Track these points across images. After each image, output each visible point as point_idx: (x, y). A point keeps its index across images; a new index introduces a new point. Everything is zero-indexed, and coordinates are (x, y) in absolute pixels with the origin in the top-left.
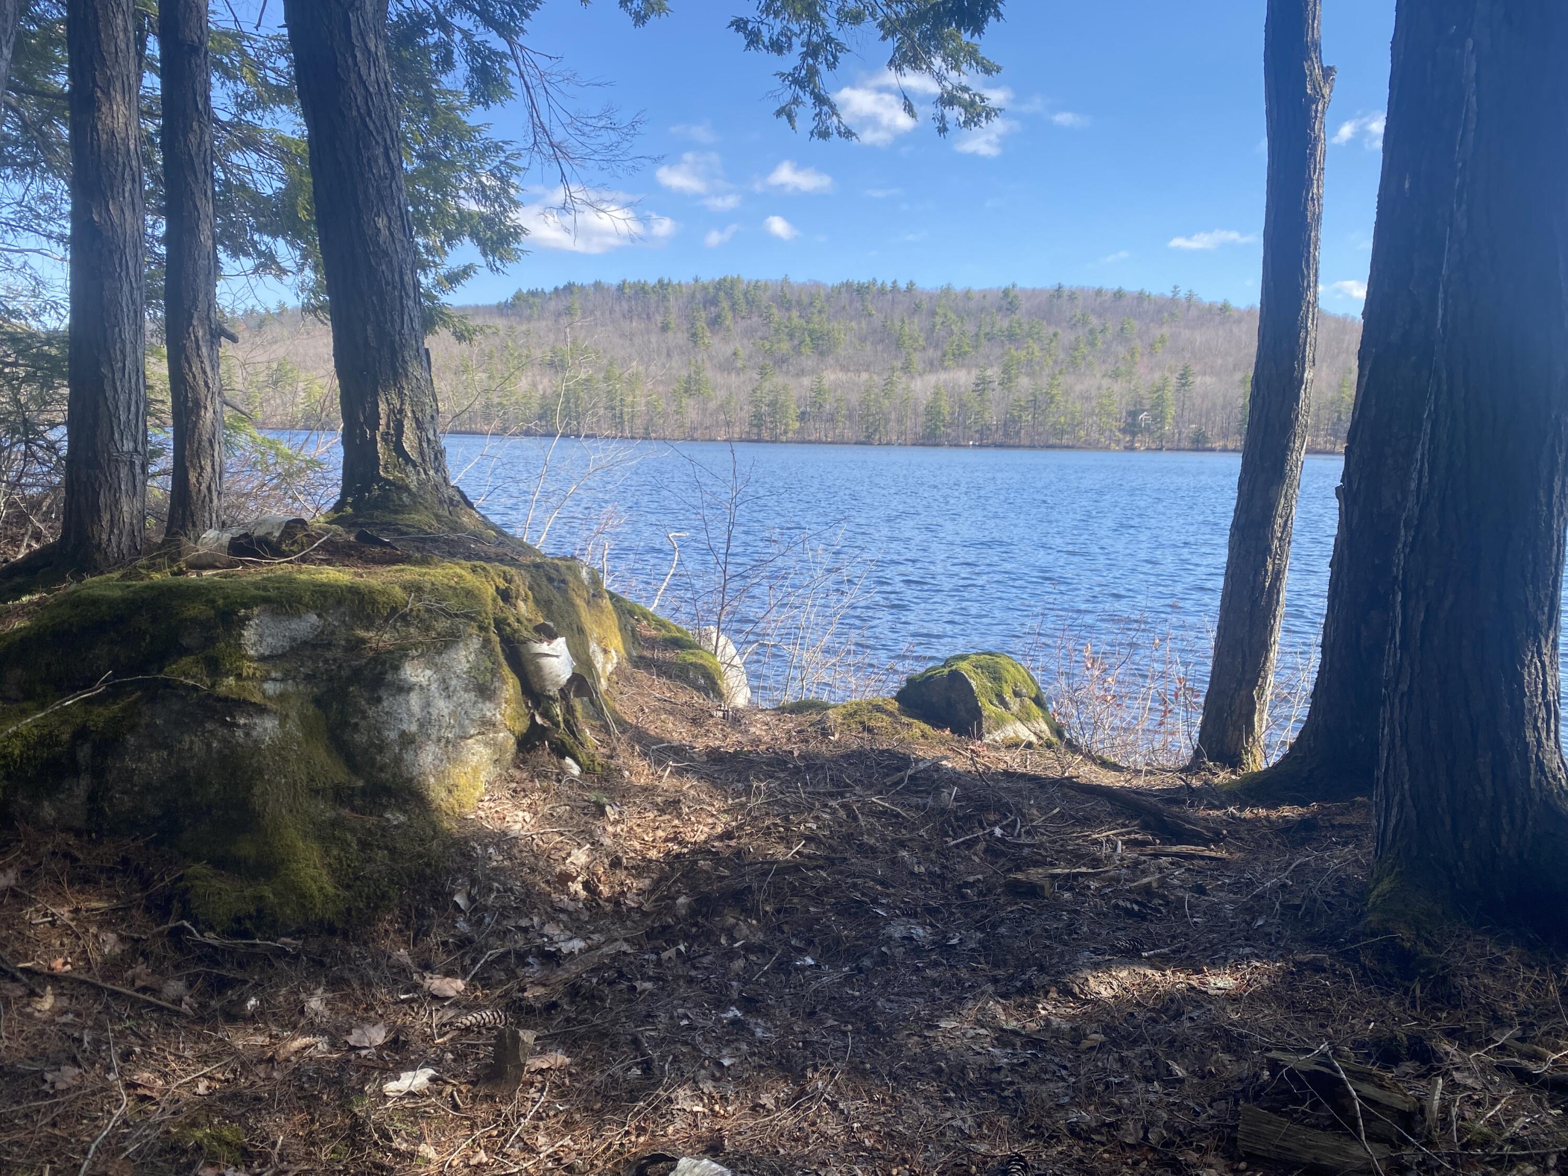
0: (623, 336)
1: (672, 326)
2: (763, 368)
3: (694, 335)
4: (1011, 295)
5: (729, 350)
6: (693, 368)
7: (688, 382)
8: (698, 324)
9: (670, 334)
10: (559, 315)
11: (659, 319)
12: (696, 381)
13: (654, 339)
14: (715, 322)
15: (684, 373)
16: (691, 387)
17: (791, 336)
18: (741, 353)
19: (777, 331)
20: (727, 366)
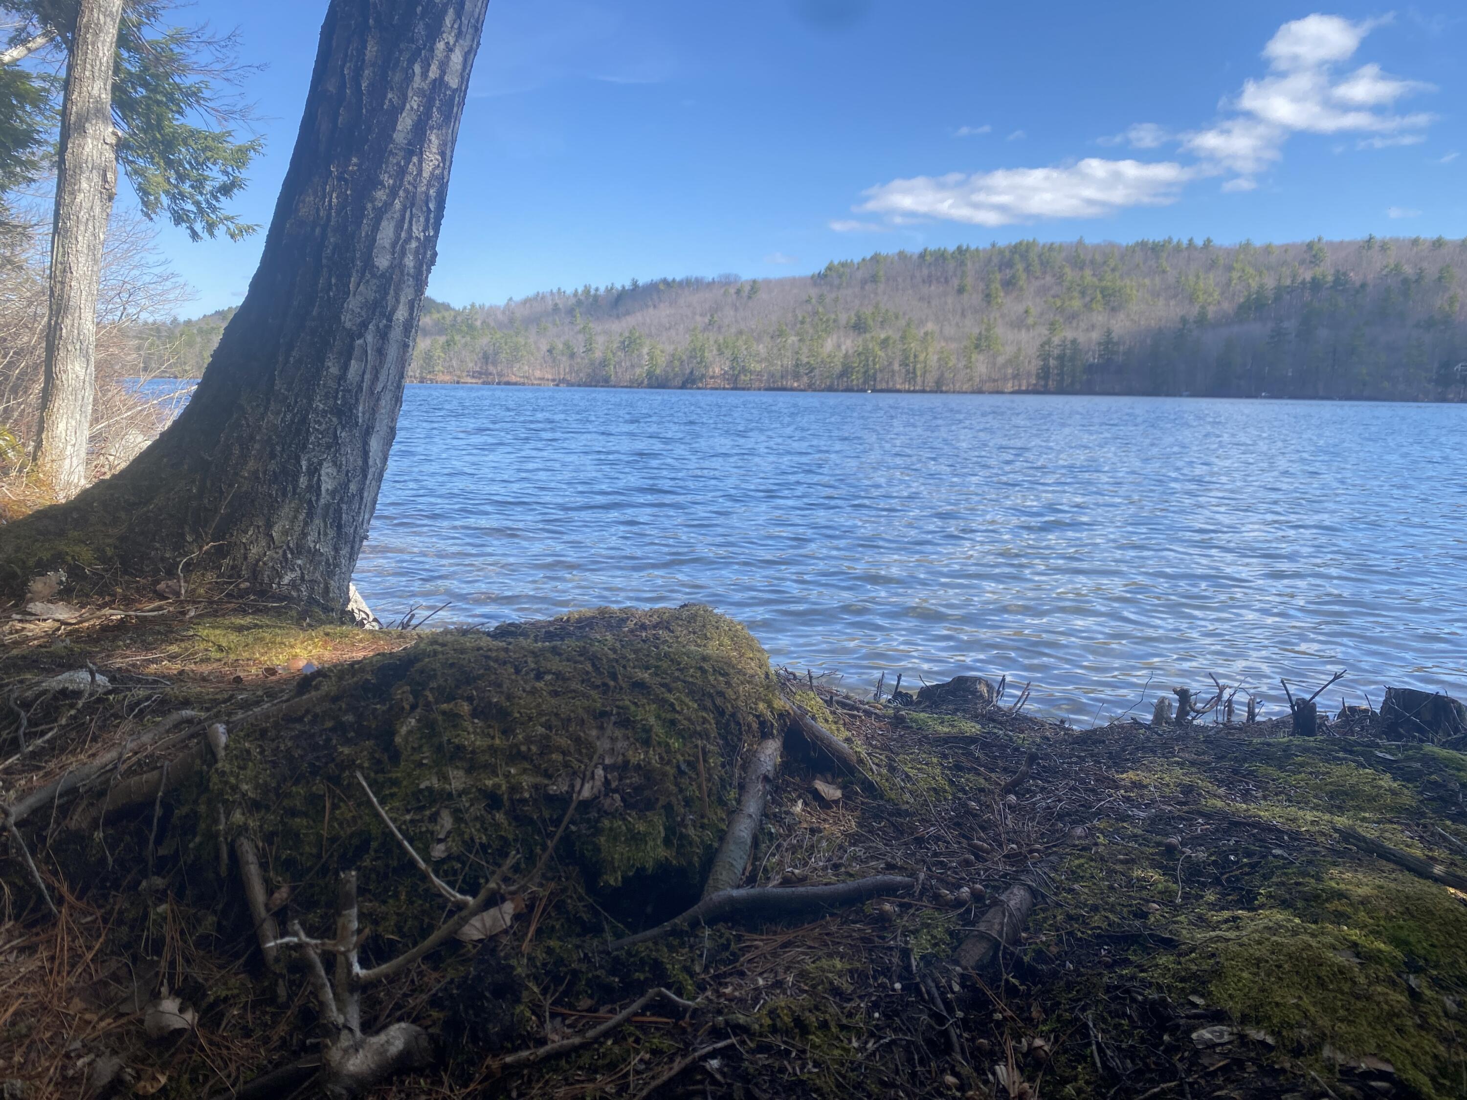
0: (921, 299)
1: (969, 288)
2: (1052, 324)
3: (988, 296)
4: (1316, 248)
5: (1020, 308)
6: (984, 327)
7: (979, 339)
8: (993, 286)
9: (966, 296)
10: (866, 283)
11: (956, 282)
12: (987, 338)
13: (950, 300)
14: (1009, 284)
15: (976, 331)
16: (982, 343)
17: (1083, 293)
18: (1033, 311)
19: (1069, 289)
20: (1019, 324)
